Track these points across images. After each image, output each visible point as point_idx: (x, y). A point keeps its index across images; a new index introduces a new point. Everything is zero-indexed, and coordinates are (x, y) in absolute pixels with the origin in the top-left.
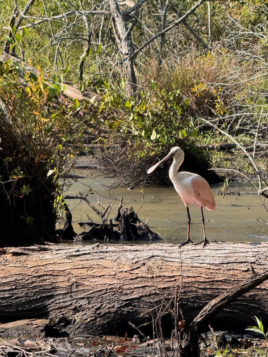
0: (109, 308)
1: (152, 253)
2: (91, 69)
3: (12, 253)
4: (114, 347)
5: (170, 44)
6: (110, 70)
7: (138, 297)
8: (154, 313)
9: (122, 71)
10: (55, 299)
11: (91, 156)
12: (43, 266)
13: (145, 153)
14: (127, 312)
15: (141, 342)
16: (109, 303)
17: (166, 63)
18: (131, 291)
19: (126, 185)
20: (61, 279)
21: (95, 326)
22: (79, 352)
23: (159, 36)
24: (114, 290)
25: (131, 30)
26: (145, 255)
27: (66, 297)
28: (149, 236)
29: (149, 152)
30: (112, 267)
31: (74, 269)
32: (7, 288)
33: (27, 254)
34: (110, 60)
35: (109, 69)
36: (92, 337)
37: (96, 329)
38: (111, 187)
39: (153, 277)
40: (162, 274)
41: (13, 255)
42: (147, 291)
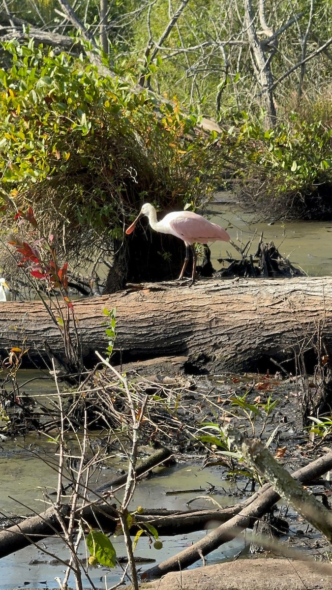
0: (250, 344)
1: (294, 287)
2: (229, 102)
3: (149, 288)
4: (256, 384)
5: (310, 74)
6: (249, 102)
7: (279, 333)
8: (297, 348)
9: (261, 103)
10: (194, 335)
11: (230, 191)
12: (181, 301)
13: (285, 187)
14: (269, 348)
15: (284, 379)
16: (249, 339)
17: (307, 94)
18: (272, 326)
19: (266, 220)
20: (200, 315)
21: (236, 363)
22: (219, 389)
23: (299, 66)
24: (254, 326)
25: (270, 60)
26: (287, 289)
27: (205, 334)
28: (290, 271)
29: (289, 186)
30: (252, 302)
31: (213, 304)
32: (144, 325)
33: (165, 290)
34: (249, 92)
36: (232, 375)
37: (237, 366)
38: (251, 223)
39: (295, 312)
40: (304, 309)
41: (150, 291)
42: (289, 326)
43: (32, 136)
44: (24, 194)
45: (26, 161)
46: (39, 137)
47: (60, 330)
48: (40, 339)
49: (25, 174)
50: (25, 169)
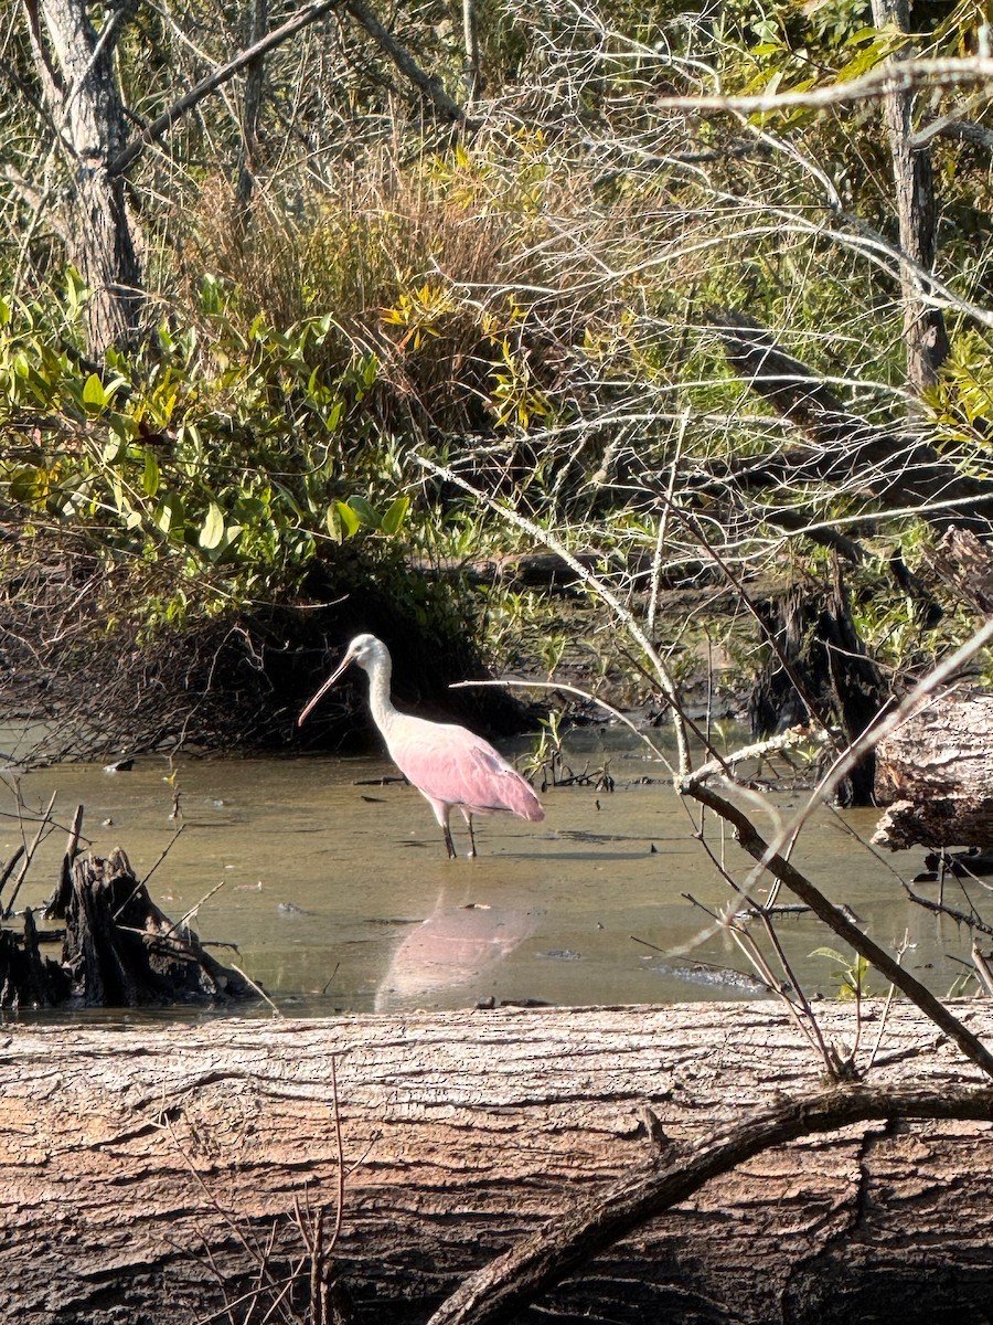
1: (209, 1061)
5: (289, 103)
6: (21, 226)
7: (150, 1261)
9: (73, 229)
13: (180, 603)
16: (19, 1290)
17: (272, 189)
18: (118, 1233)
19: (96, 750)
23: (239, 68)
24: (41, 1232)
25: (109, 45)
26: (180, 1070)
28: (201, 982)
29: (198, 600)
30: (30, 1129)
34: (19, 183)
35: (15, 218)
38: (31, 764)
39: (214, 1172)
40: (255, 1157)
42: (185, 1235)
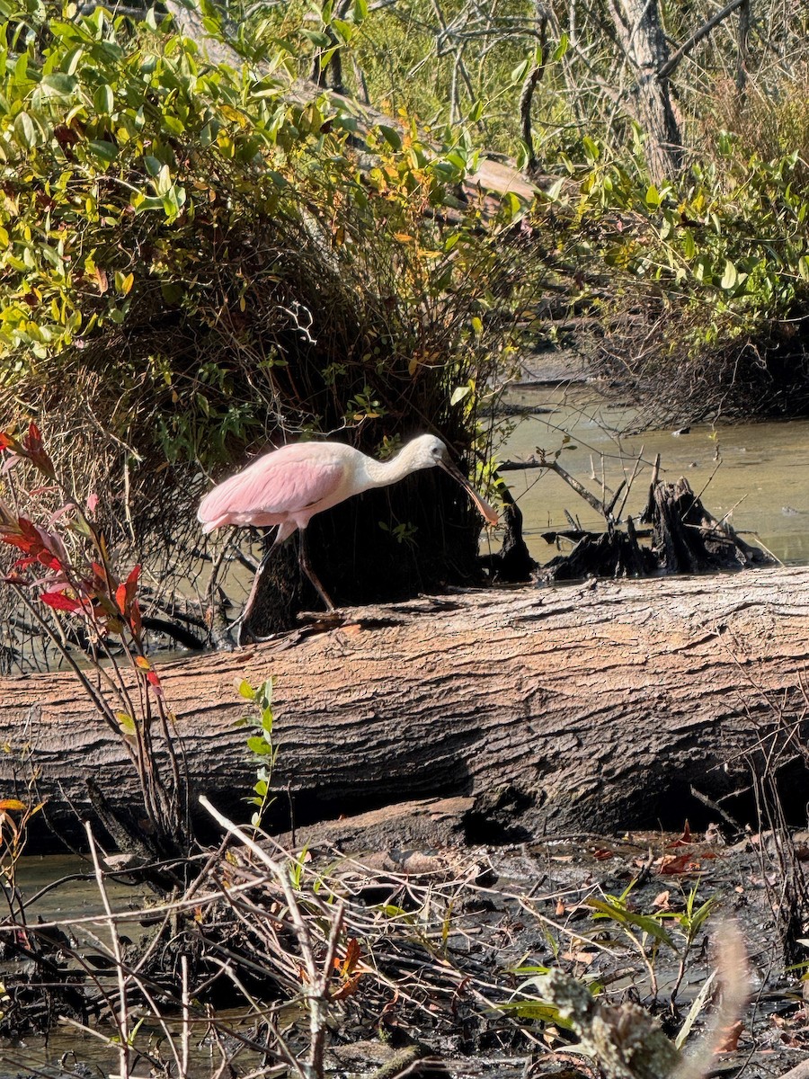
0: (635, 754)
1: (742, 596)
2: (553, 114)
3: (359, 622)
4: (655, 859)
5: (766, 29)
6: (608, 112)
7: (712, 719)
8: (758, 759)
9: (639, 112)
10: (485, 740)
11: (568, 352)
12: (446, 651)
13: (714, 331)
14: (686, 761)
15: (730, 842)
16: (633, 741)
17: (758, 81)
18: (691, 704)
19: (667, 423)
20: (497, 684)
21: (600, 808)
22: (559, 879)
23: (734, 9)
24: (644, 705)
26: (725, 602)
27: (515, 734)
28: (737, 556)
29: (724, 329)
30: (635, 643)
31: (532, 654)
32: (351, 719)
33: (402, 623)
34: (605, 86)
35: (604, 110)
36: (593, 839)
37: (603, 815)
38: (628, 433)
39: (749, 663)
40: (772, 653)
41: (363, 628)
42: (734, 702)
43: (28, 236)
44: (15, 391)
45: (16, 304)
46: (47, 238)
47: (129, 746)
48: (77, 774)
49: (15, 336)
50: (15, 324)
